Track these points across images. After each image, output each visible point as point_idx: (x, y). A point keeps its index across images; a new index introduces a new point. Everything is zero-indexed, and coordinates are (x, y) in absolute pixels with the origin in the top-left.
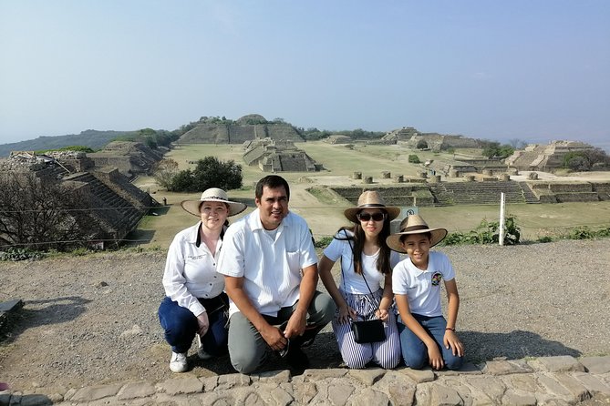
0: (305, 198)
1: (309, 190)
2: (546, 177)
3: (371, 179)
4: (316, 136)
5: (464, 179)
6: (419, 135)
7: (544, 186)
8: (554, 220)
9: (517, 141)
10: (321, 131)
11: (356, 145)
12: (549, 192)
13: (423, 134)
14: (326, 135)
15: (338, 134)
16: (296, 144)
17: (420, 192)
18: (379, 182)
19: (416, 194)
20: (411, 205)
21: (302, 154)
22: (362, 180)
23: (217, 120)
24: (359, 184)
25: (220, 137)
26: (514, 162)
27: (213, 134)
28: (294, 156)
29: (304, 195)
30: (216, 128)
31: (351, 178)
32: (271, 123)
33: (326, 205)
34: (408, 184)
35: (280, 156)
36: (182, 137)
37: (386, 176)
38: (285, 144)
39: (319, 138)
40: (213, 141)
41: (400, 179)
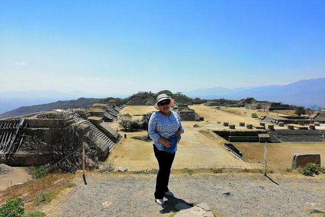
0: (199, 136)
1: (200, 132)
3: (234, 126)
4: (198, 102)
5: (285, 127)
6: (257, 102)
9: (315, 106)
10: (202, 99)
11: (222, 107)
13: (259, 102)
14: (204, 102)
15: (211, 101)
16: (188, 106)
17: (262, 134)
18: (239, 128)
19: (260, 136)
20: (257, 141)
21: (193, 112)
22: (229, 127)
23: (147, 93)
24: (227, 129)
25: (148, 102)
26: (314, 118)
27: (145, 100)
28: (188, 113)
29: (198, 134)
30: (146, 98)
31: (223, 126)
32: (175, 95)
33: (212, 141)
34: (255, 130)
35: (181, 113)
36: (129, 102)
37: (242, 125)
38: (183, 106)
39: (201, 103)
40: (144, 104)
41: (250, 127)
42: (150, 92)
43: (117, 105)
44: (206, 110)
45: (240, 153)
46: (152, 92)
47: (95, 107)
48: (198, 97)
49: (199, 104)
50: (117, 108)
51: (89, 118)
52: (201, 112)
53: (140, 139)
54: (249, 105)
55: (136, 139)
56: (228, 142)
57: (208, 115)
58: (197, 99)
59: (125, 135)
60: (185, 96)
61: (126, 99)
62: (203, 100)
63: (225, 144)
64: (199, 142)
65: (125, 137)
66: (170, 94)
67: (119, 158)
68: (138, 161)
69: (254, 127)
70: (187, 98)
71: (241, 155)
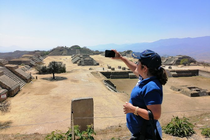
1: (91, 73)
2: (174, 68)
3: (114, 68)
4: (97, 53)
7: (174, 71)
8: (177, 83)
9: (166, 55)
12: (175, 73)
16: (90, 56)
17: (131, 73)
18: (117, 70)
19: (130, 74)
20: (128, 78)
21: (92, 59)
22: (111, 69)
23: (63, 47)
24: (110, 70)
25: (64, 53)
26: (165, 63)
27: (61, 52)
28: (89, 60)
29: (89, 75)
30: (63, 50)
31: (107, 69)
32: (82, 48)
33: (97, 78)
34: (127, 70)
35: (84, 60)
36: (50, 53)
37: (120, 67)
38: (86, 56)
39: (99, 54)
40: (61, 55)
41: (124, 69)
42: (65, 46)
43: (41, 56)
44: (102, 58)
45: (115, 86)
46: (67, 47)
47: (24, 57)
48: (97, 50)
49: (98, 54)
50: (41, 58)
51: (6, 66)
52: (98, 60)
53: (47, 80)
54: (128, 55)
55: (44, 79)
56: (107, 79)
57: (103, 61)
58: (97, 51)
59: (37, 77)
60: (89, 49)
61: (48, 51)
62: (101, 52)
63: (105, 81)
64: (88, 80)
65: (37, 79)
66: (79, 48)
67: (26, 94)
68: (39, 95)
69: (127, 69)
70: (91, 50)
71: (115, 87)
